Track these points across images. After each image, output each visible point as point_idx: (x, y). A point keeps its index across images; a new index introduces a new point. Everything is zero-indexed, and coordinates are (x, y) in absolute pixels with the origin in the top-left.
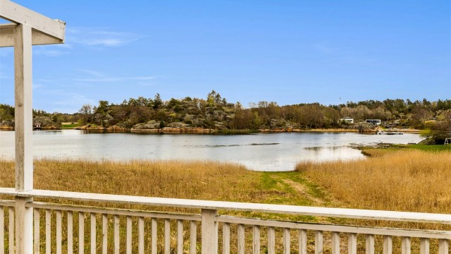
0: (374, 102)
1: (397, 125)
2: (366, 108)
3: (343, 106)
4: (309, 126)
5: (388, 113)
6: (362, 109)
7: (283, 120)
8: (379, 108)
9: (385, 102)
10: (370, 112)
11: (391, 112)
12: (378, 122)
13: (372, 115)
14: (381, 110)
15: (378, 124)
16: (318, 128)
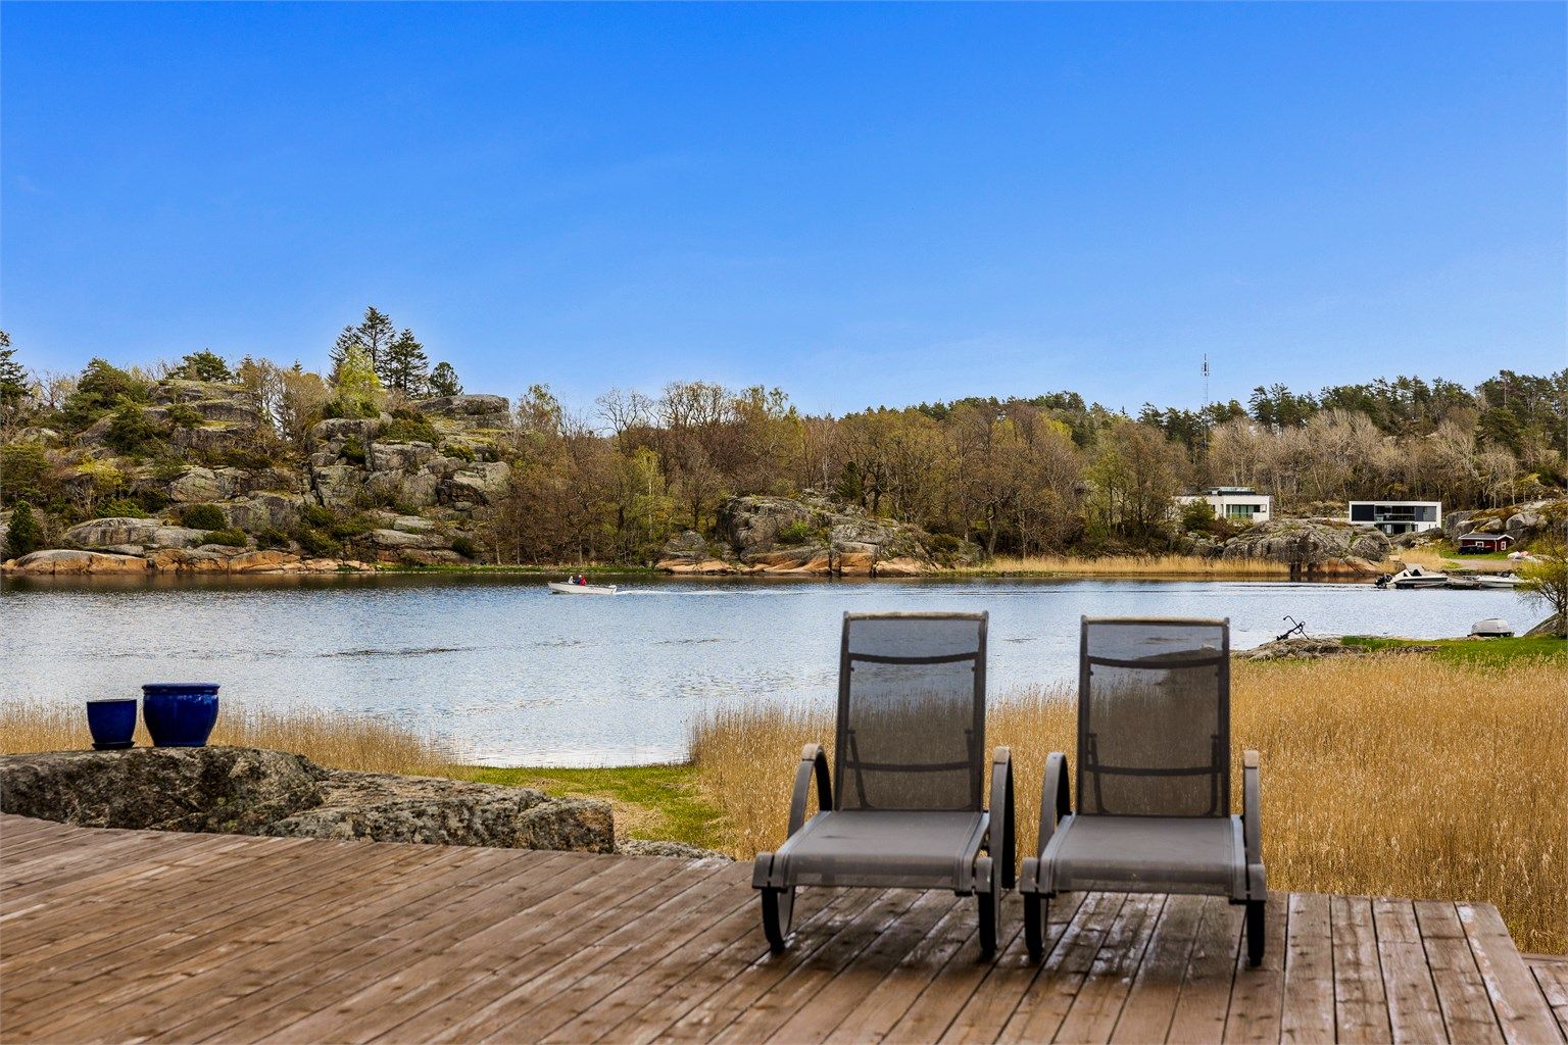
0: (1421, 393)
1: (1532, 532)
2: (1367, 429)
3: (1228, 414)
4: (980, 539)
5: (1499, 458)
6: (1338, 435)
7: (817, 504)
8: (1447, 428)
9: (1489, 388)
10: (1386, 453)
11: (1518, 453)
12: (1421, 515)
13: (1399, 474)
14: (1451, 443)
15: (1423, 526)
16: (1036, 550)
